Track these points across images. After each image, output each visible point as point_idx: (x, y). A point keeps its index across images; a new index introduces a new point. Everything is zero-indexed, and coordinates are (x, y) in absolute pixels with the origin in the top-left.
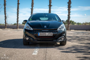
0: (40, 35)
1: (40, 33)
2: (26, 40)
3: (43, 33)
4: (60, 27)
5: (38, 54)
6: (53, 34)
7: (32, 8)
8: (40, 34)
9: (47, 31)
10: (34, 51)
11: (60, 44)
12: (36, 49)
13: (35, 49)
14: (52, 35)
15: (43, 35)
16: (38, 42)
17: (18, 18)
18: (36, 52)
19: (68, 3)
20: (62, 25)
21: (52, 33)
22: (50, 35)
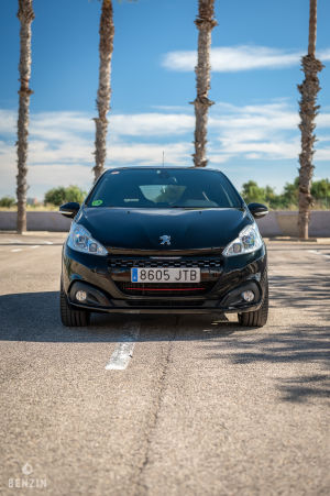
0: (139, 280)
1: (139, 270)
2: (76, 301)
3: (155, 270)
4: (237, 241)
5: (130, 367)
6: (202, 275)
7: (102, 115)
8: (141, 275)
9: (176, 261)
10: (115, 354)
11: (237, 320)
12: (124, 345)
13: (117, 344)
14: (198, 280)
15: (155, 281)
16: (132, 312)
17: (22, 172)
18: (124, 356)
19: (300, 88)
20: (245, 232)
21: (198, 270)
22: (189, 281)
